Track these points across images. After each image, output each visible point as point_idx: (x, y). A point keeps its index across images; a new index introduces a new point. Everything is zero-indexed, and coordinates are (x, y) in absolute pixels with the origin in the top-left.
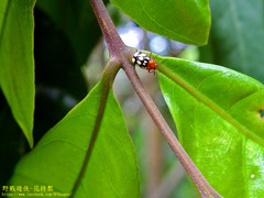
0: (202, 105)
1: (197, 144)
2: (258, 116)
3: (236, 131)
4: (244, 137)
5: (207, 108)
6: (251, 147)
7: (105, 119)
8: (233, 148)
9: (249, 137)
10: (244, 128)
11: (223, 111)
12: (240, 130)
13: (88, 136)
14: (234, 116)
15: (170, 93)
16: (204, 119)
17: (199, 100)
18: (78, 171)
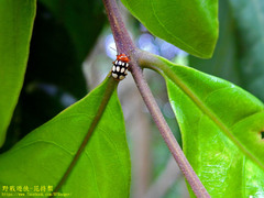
0: (207, 118)
1: (199, 158)
2: (259, 137)
3: (237, 149)
4: (244, 157)
5: (211, 122)
6: (250, 168)
7: (103, 122)
8: (234, 166)
9: (249, 157)
10: (244, 147)
11: (226, 127)
12: (241, 149)
13: (79, 140)
14: (236, 134)
15: (177, 102)
16: (208, 132)
17: (204, 113)
18: (60, 177)
